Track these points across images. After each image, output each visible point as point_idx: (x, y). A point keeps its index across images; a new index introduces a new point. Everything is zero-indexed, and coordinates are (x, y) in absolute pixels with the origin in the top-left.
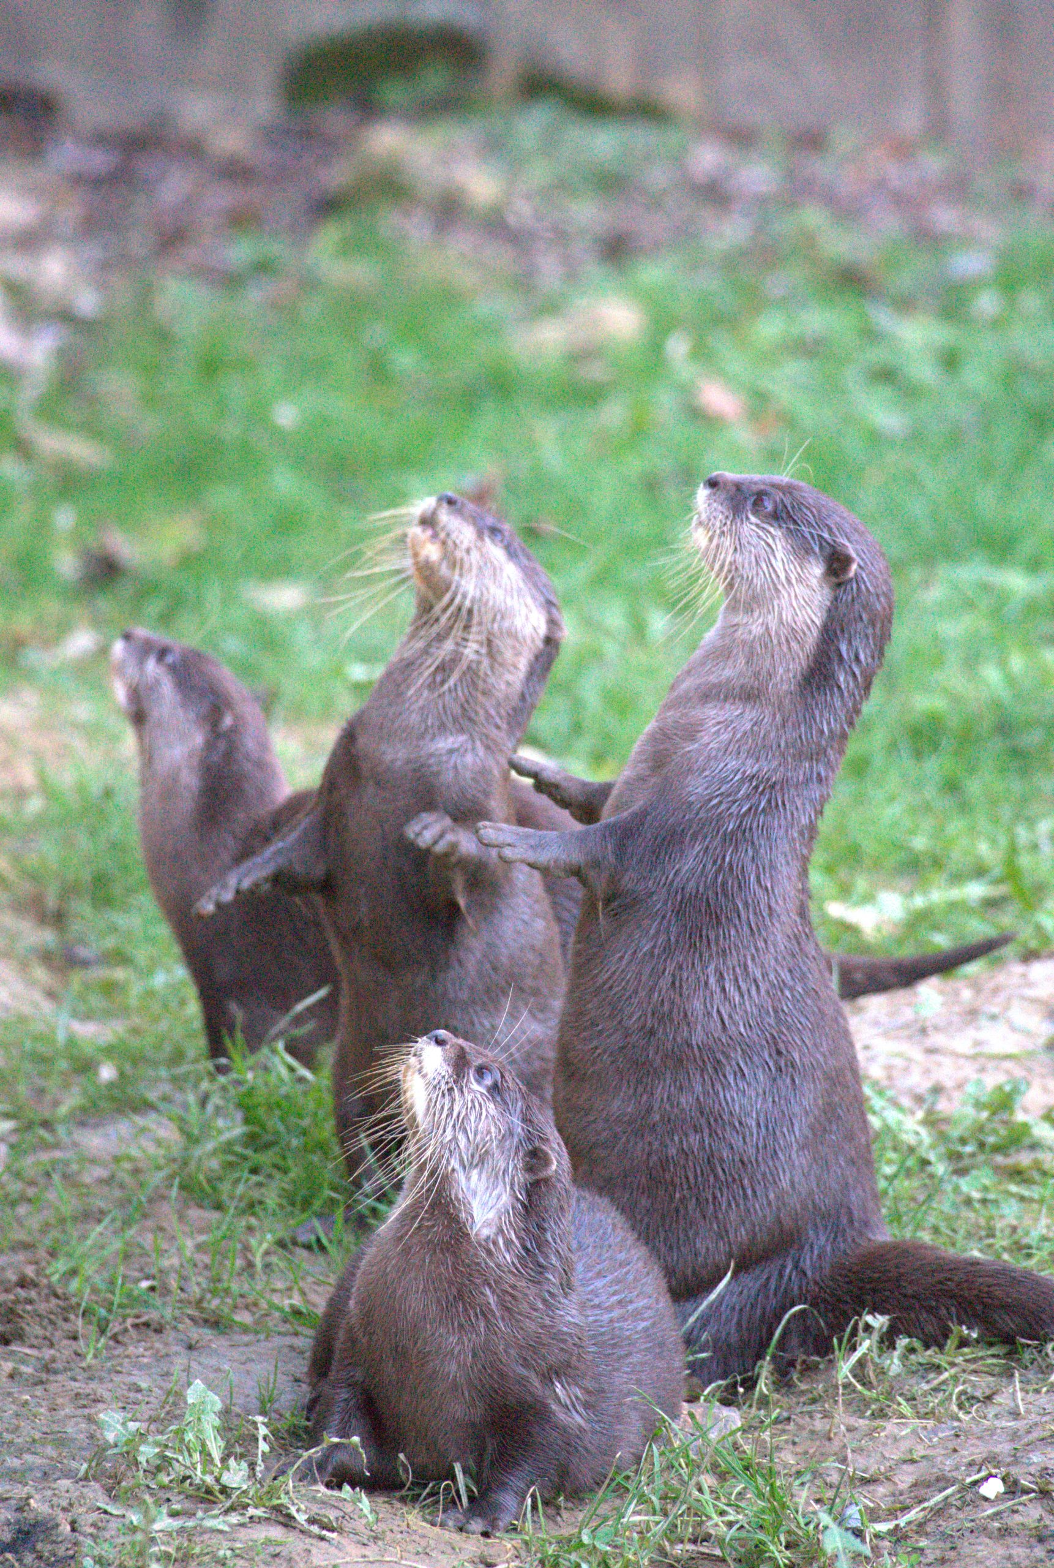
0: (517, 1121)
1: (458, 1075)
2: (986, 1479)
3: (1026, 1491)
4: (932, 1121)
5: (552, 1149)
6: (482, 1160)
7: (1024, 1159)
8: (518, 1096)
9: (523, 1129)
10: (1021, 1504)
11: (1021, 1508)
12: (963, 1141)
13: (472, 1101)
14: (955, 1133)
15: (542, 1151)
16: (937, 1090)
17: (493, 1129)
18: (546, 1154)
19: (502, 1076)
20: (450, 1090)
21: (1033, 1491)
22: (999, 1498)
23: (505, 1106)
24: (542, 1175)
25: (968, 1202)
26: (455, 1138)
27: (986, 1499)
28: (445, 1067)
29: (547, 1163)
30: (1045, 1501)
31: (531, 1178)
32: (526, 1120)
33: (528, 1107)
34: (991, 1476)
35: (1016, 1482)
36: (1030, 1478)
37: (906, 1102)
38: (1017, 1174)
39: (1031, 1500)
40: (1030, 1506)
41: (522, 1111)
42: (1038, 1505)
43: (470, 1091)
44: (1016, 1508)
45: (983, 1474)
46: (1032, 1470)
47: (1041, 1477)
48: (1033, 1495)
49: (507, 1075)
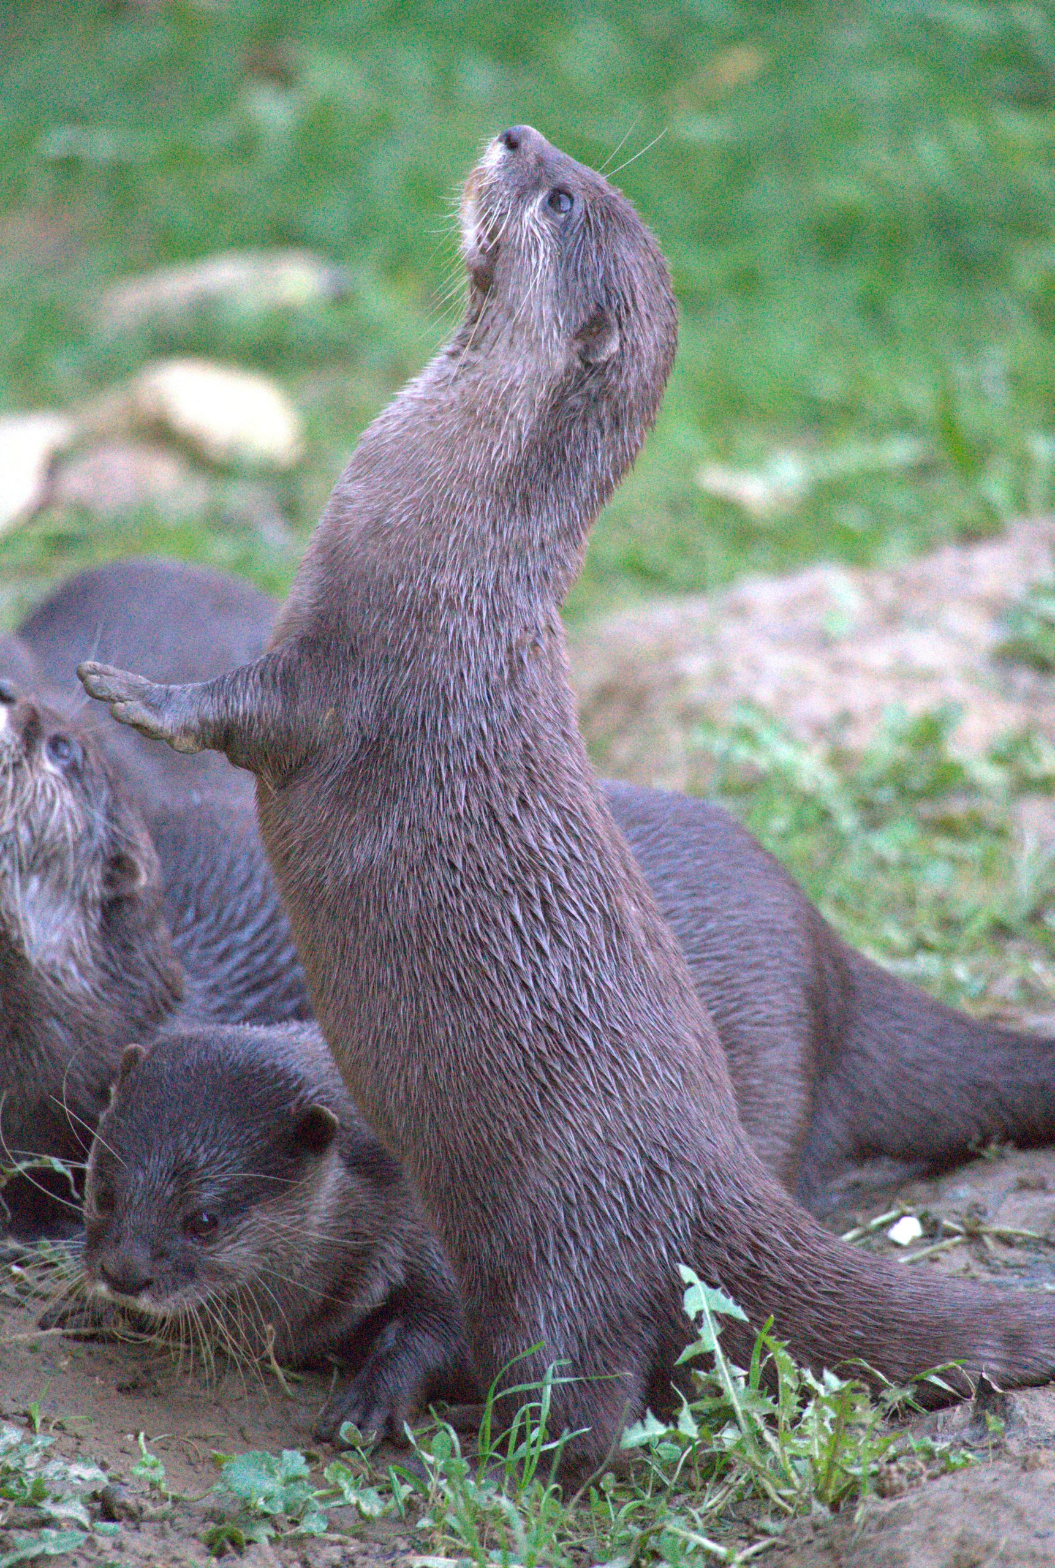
0: (99, 817)
1: (29, 746)
2: (896, 1220)
3: (950, 1234)
4: (839, 759)
5: (142, 858)
6: (47, 864)
7: (957, 808)
8: (104, 781)
9: (105, 828)
10: (943, 1250)
11: (941, 1255)
12: (878, 783)
13: (43, 786)
14: (866, 773)
15: (127, 858)
16: (846, 719)
17: (68, 827)
18: (133, 865)
19: (85, 754)
20: (17, 765)
21: (958, 1233)
22: (915, 1244)
23: (86, 795)
24: (125, 891)
25: (882, 864)
26: (15, 830)
27: (897, 1245)
28: (11, 733)
29: (133, 874)
30: (973, 1246)
31: (109, 893)
32: (111, 817)
33: (116, 801)
34: (904, 1215)
35: (936, 1224)
36: (955, 1218)
37: (804, 734)
38: (947, 827)
39: (955, 1245)
40: (955, 1252)
41: (107, 805)
42: (964, 1251)
43: (42, 771)
44: (935, 1256)
45: (892, 1214)
46: (958, 1207)
47: (969, 1215)
48: (958, 1239)
49: (90, 753)
